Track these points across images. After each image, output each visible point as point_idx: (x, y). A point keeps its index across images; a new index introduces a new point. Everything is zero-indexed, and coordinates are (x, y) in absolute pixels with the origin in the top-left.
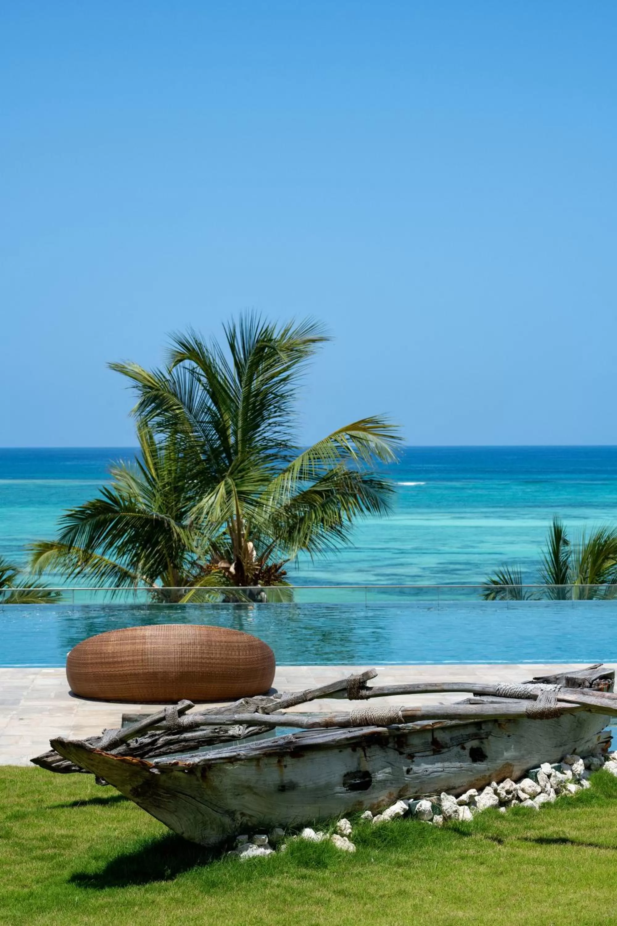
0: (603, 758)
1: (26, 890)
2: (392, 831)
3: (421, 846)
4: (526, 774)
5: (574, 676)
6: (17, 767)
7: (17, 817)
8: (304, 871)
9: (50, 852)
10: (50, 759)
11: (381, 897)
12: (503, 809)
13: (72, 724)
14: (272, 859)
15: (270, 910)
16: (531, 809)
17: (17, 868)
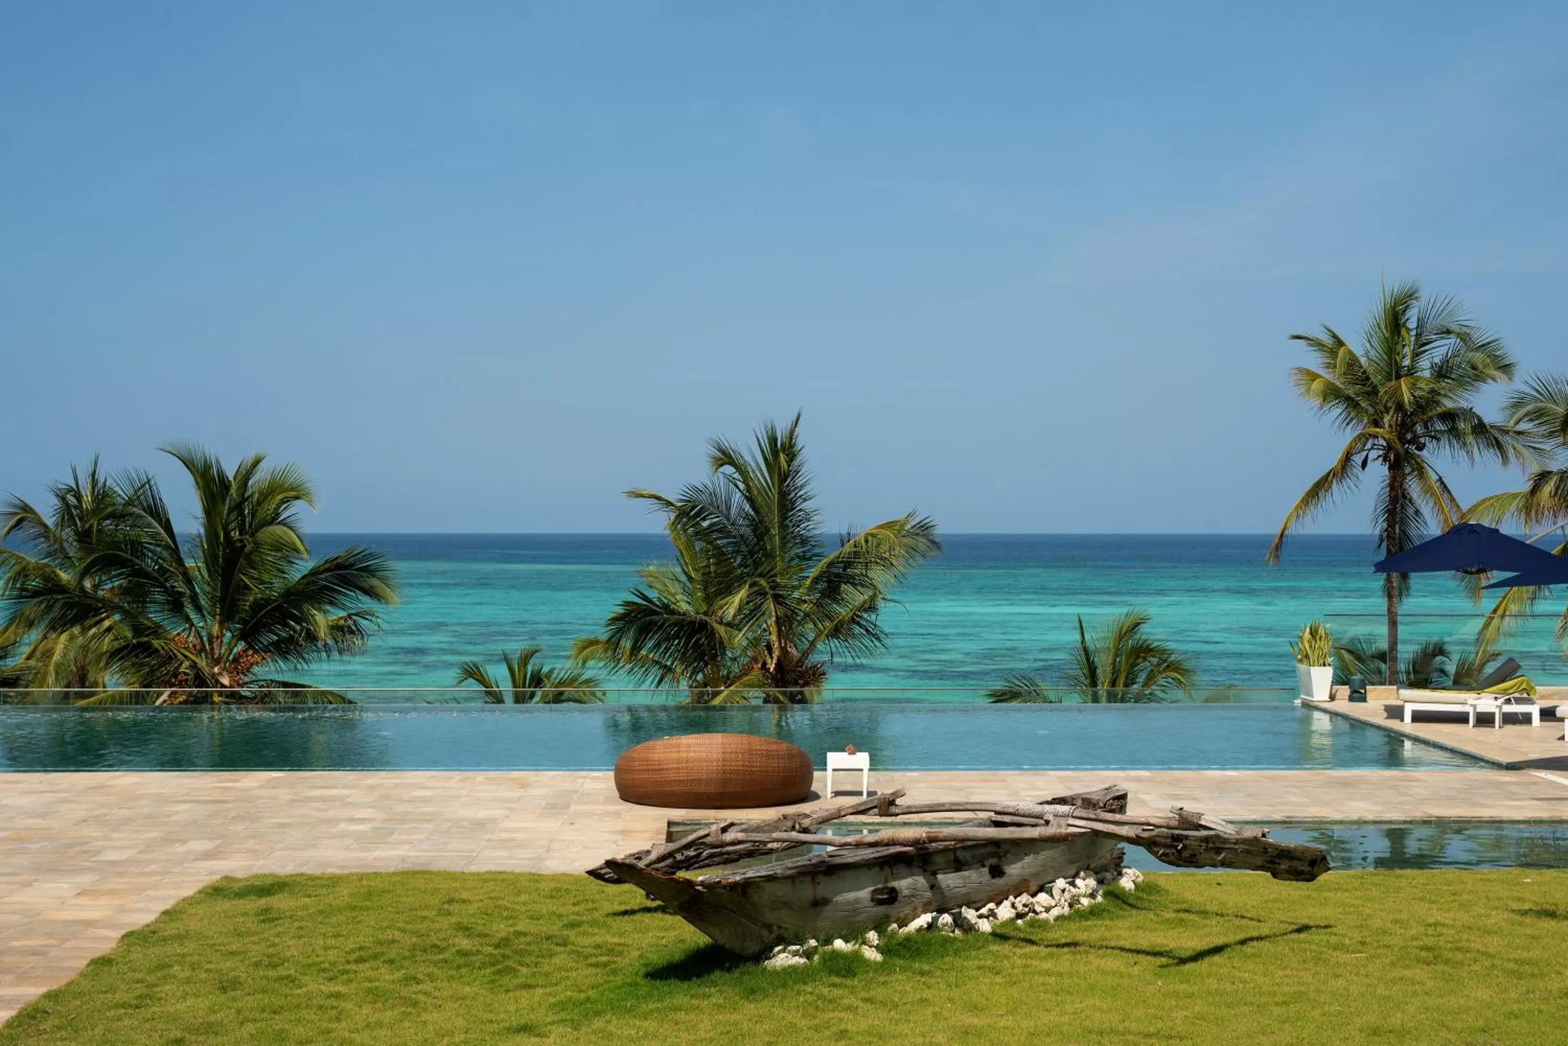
0: (1115, 873)
1: (583, 996)
2: (917, 942)
3: (943, 956)
4: (1041, 889)
5: (1089, 797)
6: (571, 875)
7: (573, 925)
8: (836, 980)
9: (604, 959)
10: (603, 871)
11: (905, 1004)
12: (1019, 922)
13: (620, 829)
14: (805, 966)
15: (804, 1016)
16: (1046, 921)
17: (574, 974)
